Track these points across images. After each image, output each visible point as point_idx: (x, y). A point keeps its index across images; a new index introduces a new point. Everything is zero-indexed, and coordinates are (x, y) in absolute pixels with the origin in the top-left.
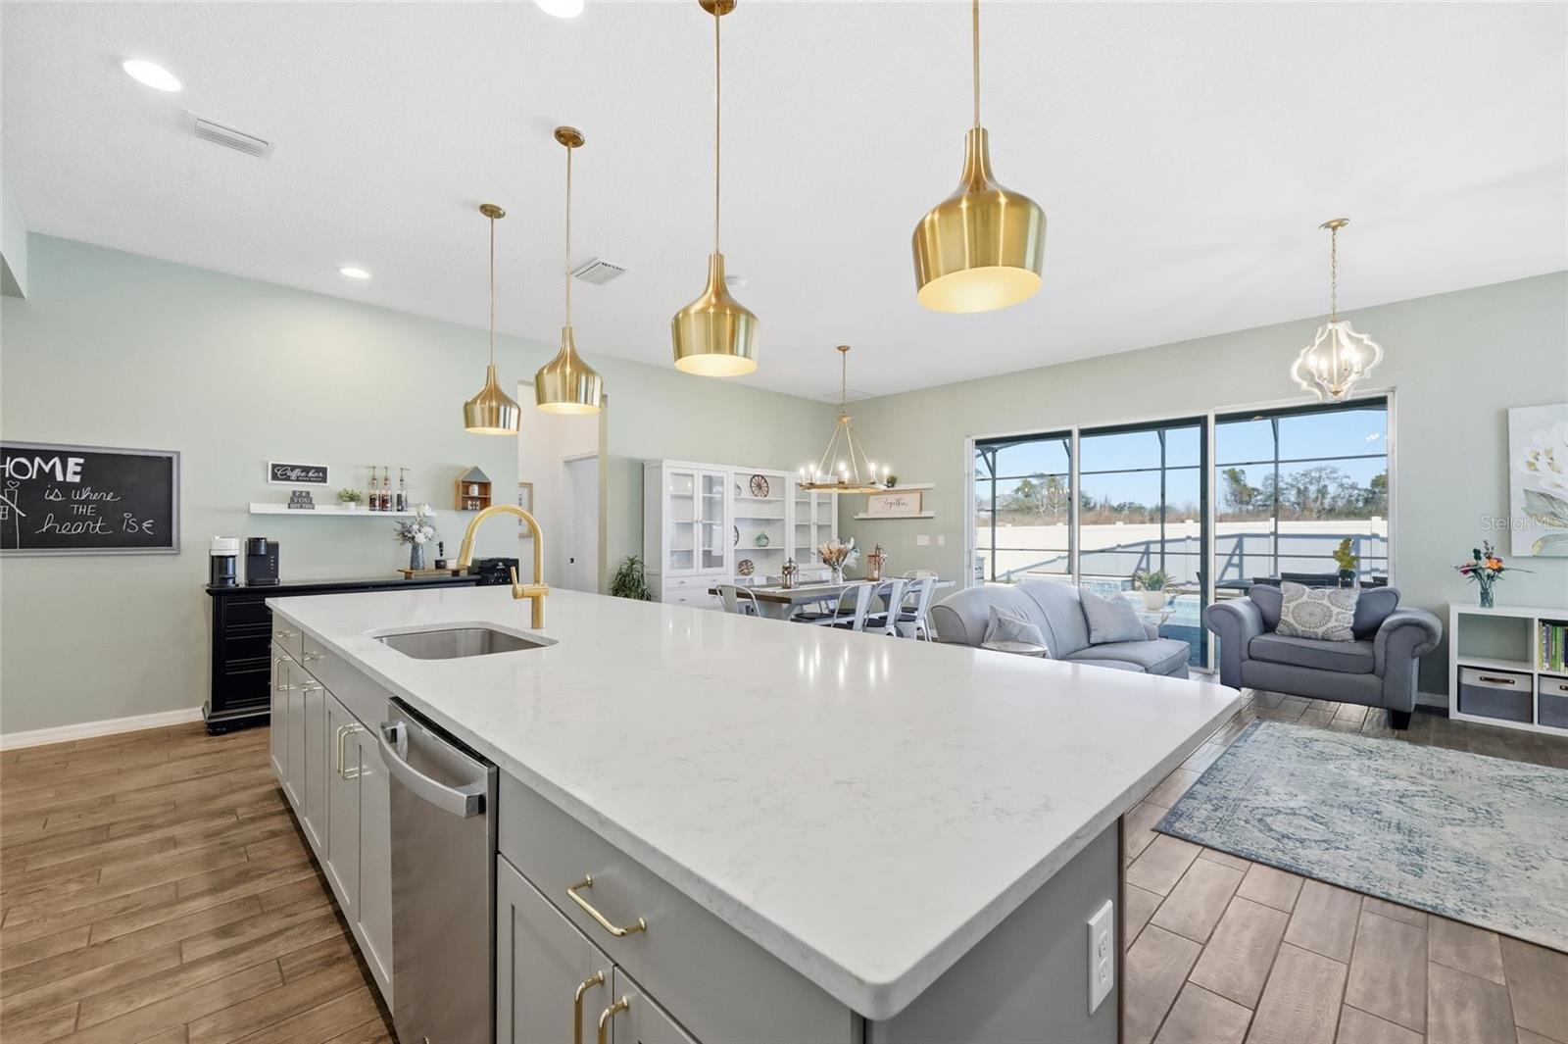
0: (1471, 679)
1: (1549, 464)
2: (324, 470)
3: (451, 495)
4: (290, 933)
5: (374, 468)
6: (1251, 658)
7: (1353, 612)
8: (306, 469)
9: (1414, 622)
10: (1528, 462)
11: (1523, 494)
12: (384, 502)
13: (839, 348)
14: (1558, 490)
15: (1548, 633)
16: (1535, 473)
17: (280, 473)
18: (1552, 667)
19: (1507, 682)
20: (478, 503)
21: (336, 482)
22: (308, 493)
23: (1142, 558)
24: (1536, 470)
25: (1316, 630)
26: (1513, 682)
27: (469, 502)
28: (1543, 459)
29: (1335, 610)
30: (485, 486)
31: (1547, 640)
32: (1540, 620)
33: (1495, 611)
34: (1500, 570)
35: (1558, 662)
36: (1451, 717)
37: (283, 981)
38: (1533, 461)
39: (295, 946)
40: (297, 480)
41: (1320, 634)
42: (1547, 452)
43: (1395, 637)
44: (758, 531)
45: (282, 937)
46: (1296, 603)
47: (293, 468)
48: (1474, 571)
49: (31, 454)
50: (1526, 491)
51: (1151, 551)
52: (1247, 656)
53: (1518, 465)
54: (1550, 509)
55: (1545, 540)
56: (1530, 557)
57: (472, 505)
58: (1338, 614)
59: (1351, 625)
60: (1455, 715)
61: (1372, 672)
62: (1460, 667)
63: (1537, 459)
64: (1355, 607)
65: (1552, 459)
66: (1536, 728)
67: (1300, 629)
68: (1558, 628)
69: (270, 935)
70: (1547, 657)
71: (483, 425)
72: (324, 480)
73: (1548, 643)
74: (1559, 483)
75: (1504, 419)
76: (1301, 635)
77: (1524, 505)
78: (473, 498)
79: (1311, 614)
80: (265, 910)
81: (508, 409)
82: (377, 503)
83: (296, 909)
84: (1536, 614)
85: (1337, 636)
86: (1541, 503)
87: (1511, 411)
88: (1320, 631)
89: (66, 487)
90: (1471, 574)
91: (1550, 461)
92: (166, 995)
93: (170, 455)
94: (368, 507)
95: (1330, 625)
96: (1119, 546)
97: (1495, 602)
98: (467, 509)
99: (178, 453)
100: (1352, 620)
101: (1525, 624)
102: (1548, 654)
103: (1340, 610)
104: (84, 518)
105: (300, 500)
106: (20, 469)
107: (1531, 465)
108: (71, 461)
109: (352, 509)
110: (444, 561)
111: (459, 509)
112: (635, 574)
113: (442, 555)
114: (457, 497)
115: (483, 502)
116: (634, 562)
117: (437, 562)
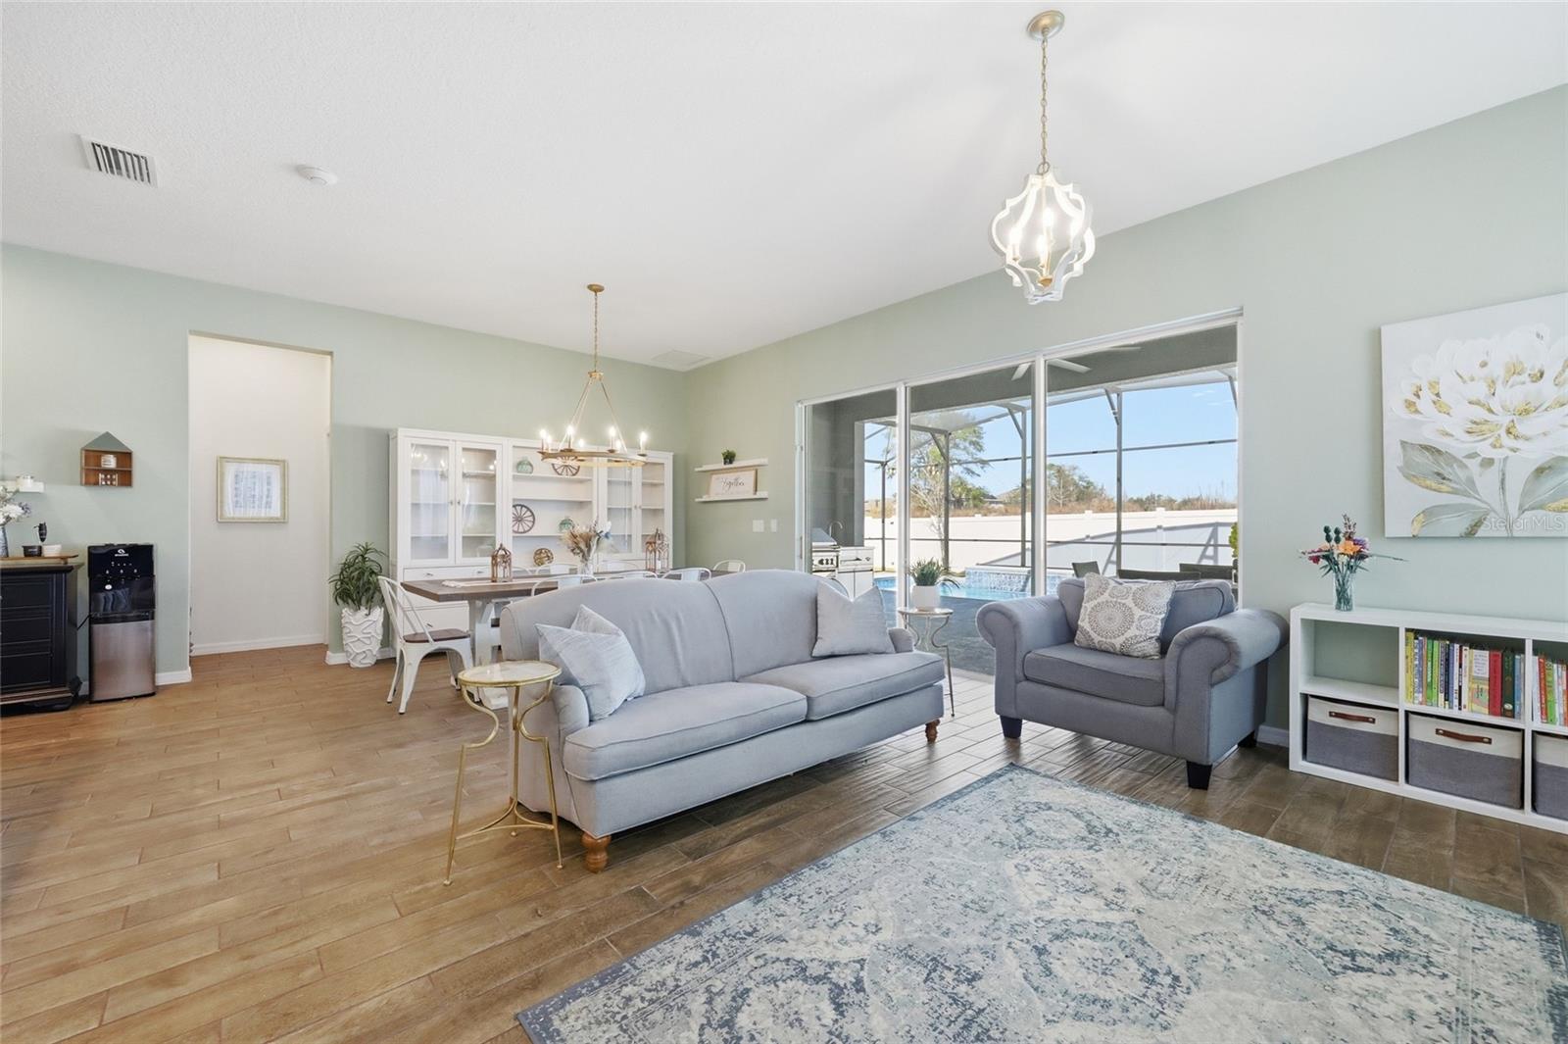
0: (1319, 714)
1: (1434, 403)
3: (76, 463)
6: (1027, 679)
7: (1163, 616)
9: (1212, 632)
10: (1406, 401)
11: (1399, 447)
13: (590, 287)
14: (1446, 440)
15: (1421, 649)
16: (1417, 417)
18: (1426, 701)
19: (1365, 720)
20: (116, 477)
23: (1113, 548)
24: (1417, 411)
25: (1113, 641)
26: (1373, 721)
27: (101, 476)
28: (1427, 395)
29: (1138, 613)
30: (125, 457)
31: (1421, 658)
32: (1407, 630)
33: (1356, 616)
34: (1360, 556)
35: (1435, 691)
36: (1291, 769)
38: (1414, 399)
41: (1118, 646)
42: (1433, 385)
43: (1188, 654)
44: (562, 515)
46: (1096, 602)
48: (1326, 558)
50: (1403, 443)
51: (1123, 541)
52: (1023, 678)
53: (1393, 405)
54: (1436, 469)
55: (1429, 513)
56: (1409, 538)
57: (104, 480)
58: (1141, 618)
59: (1158, 634)
60: (1297, 763)
61: (1163, 705)
62: (1306, 698)
63: (1418, 397)
64: (1165, 609)
65: (1438, 395)
66: (1402, 789)
67: (1097, 639)
68: (1436, 643)
70: (1421, 685)
73: (1421, 665)
74: (1448, 430)
75: (1376, 338)
76: (1098, 646)
77: (1401, 464)
78: (107, 471)
79: (1110, 619)
84: (1402, 621)
85: (1138, 649)
86: (1424, 460)
87: (1384, 330)
88: (1118, 642)
90: (1322, 562)
91: (1435, 398)
95: (1129, 634)
96: (1088, 537)
97: (1354, 601)
98: (96, 483)
100: (1159, 628)
101: (1387, 636)
102: (1421, 681)
103: (1143, 613)
107: (1410, 404)
110: (40, 548)
111: (87, 483)
112: (368, 564)
113: (43, 540)
114: (82, 468)
115: (124, 475)
116: (366, 550)
117: (26, 549)
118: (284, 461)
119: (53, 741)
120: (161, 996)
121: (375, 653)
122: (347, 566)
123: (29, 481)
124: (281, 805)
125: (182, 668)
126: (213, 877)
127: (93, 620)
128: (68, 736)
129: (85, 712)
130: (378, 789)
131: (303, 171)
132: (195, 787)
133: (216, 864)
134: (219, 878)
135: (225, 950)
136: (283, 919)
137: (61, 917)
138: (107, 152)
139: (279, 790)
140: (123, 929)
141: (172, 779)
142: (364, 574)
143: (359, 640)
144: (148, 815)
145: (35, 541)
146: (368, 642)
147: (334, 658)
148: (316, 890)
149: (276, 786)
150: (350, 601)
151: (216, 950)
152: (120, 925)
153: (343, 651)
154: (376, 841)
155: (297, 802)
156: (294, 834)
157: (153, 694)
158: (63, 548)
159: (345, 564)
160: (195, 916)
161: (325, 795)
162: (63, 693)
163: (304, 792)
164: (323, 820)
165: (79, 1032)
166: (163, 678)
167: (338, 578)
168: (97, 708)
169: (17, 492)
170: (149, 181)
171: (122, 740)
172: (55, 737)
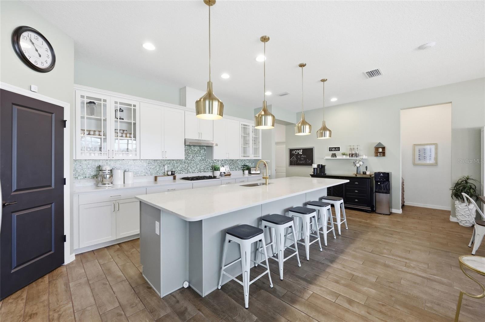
2: (339, 148)
3: (373, 150)
5: (350, 146)
8: (335, 148)
12: (352, 155)
17: (331, 149)
21: (342, 151)
22: (335, 154)
27: (379, 154)
30: (384, 148)
40: (334, 151)
47: (333, 148)
49: (296, 150)
57: (379, 155)
71: (319, 137)
72: (339, 150)
78: (380, 152)
81: (325, 132)
82: (351, 155)
89: (301, 155)
93: (312, 148)
94: (349, 157)
98: (377, 156)
99: (314, 147)
104: (302, 160)
105: (334, 155)
106: (296, 152)
108: (301, 150)
109: (344, 157)
110: (366, 172)
111: (376, 156)
112: (468, 184)
113: (366, 170)
114: (374, 152)
115: (383, 154)
116: (468, 179)
117: (363, 172)
118: (436, 144)
119: (364, 221)
120: (346, 305)
121: (471, 222)
122: (457, 184)
123: (365, 156)
124: (404, 269)
125: (399, 209)
126: (374, 280)
127: (376, 192)
128: (367, 220)
129: (373, 215)
130: (442, 283)
131: (421, 48)
132: (385, 249)
133: (377, 277)
134: (375, 282)
135: (364, 306)
136: (383, 309)
137: (343, 268)
138: (376, 71)
139: (406, 263)
140: (350, 280)
141: (381, 243)
142: (465, 188)
143: (463, 215)
144: (370, 251)
145: (365, 171)
146: (468, 217)
147: (452, 219)
148: (398, 307)
149: (407, 261)
150: (459, 198)
151: (363, 303)
152: (350, 279)
153: (456, 217)
154: (429, 305)
155: (410, 270)
156: (402, 281)
157: (389, 215)
158: (370, 172)
159: (457, 183)
160: (365, 289)
161: (420, 273)
162: (369, 209)
163: (414, 268)
164: (415, 283)
165: (331, 300)
166: (394, 211)
167: (453, 188)
168: (377, 215)
169: (362, 159)
170: (380, 74)
171: (377, 226)
172: (364, 220)
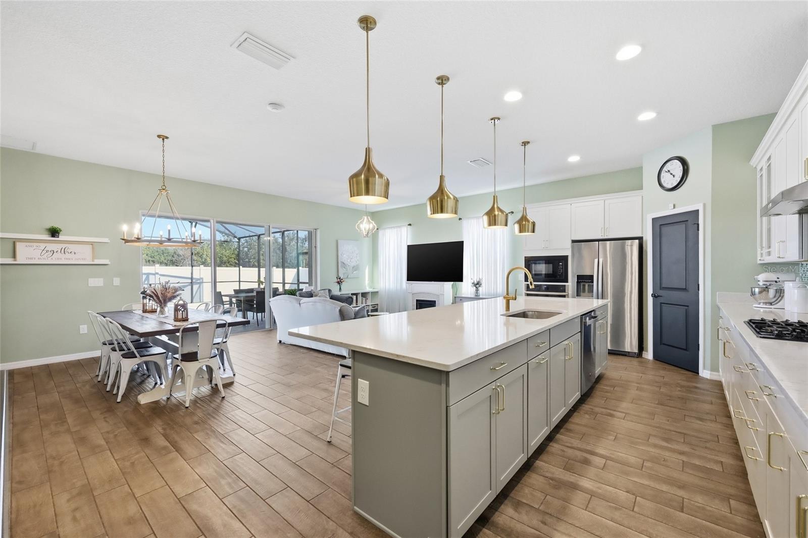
4: (569, 445)
13: (159, 136)
14: (345, 262)
37: (584, 434)
39: (573, 441)
45: (573, 446)
69: (576, 449)
80: (568, 460)
83: (559, 452)
86: (343, 265)
92: (616, 453)
